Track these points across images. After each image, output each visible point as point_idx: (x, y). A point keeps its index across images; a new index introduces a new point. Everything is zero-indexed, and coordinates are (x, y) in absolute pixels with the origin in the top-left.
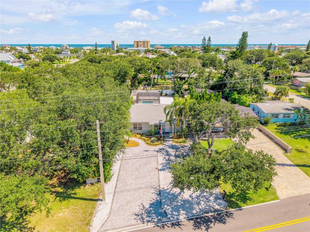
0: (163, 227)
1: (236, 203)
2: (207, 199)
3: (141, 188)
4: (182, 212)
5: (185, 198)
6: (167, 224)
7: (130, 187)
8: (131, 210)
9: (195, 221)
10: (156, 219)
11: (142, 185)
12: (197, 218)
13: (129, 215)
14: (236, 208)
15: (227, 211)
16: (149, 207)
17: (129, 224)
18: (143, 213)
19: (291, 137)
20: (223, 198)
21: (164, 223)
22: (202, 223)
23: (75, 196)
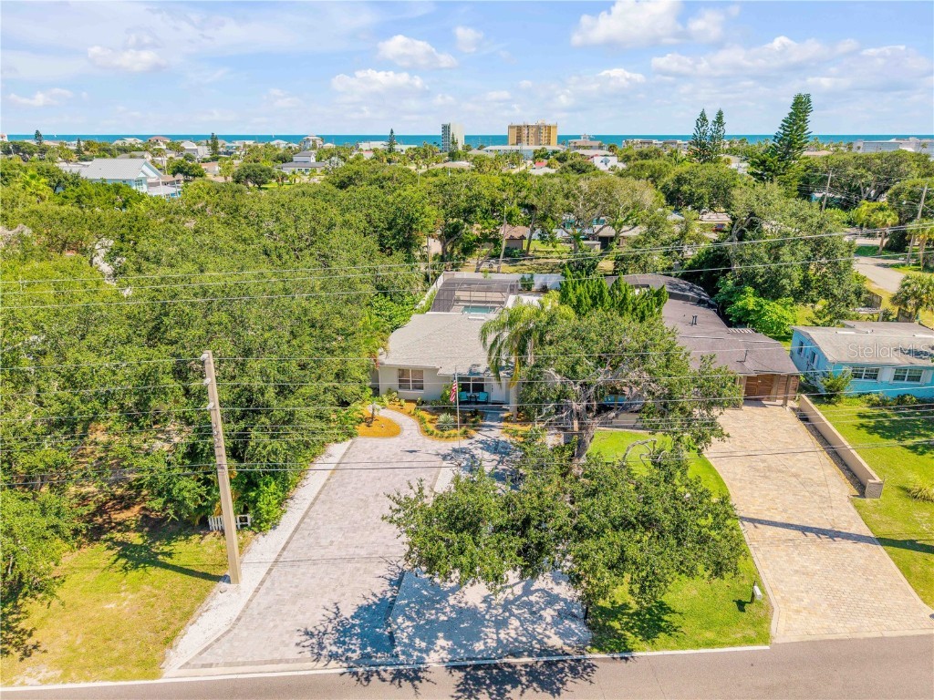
0: (367, 679)
1: (621, 636)
2: (533, 613)
3: (350, 560)
4: (441, 642)
5: (466, 603)
6: (383, 673)
7: (323, 552)
8: (300, 617)
9: (468, 673)
10: (358, 652)
11: (358, 551)
12: (477, 667)
13: (287, 632)
14: (612, 651)
15: (580, 657)
16: (352, 617)
17: (277, 656)
18: (329, 630)
19: (905, 447)
20: (585, 618)
21: (374, 668)
22: (488, 682)
23: (168, 561)
